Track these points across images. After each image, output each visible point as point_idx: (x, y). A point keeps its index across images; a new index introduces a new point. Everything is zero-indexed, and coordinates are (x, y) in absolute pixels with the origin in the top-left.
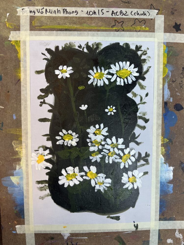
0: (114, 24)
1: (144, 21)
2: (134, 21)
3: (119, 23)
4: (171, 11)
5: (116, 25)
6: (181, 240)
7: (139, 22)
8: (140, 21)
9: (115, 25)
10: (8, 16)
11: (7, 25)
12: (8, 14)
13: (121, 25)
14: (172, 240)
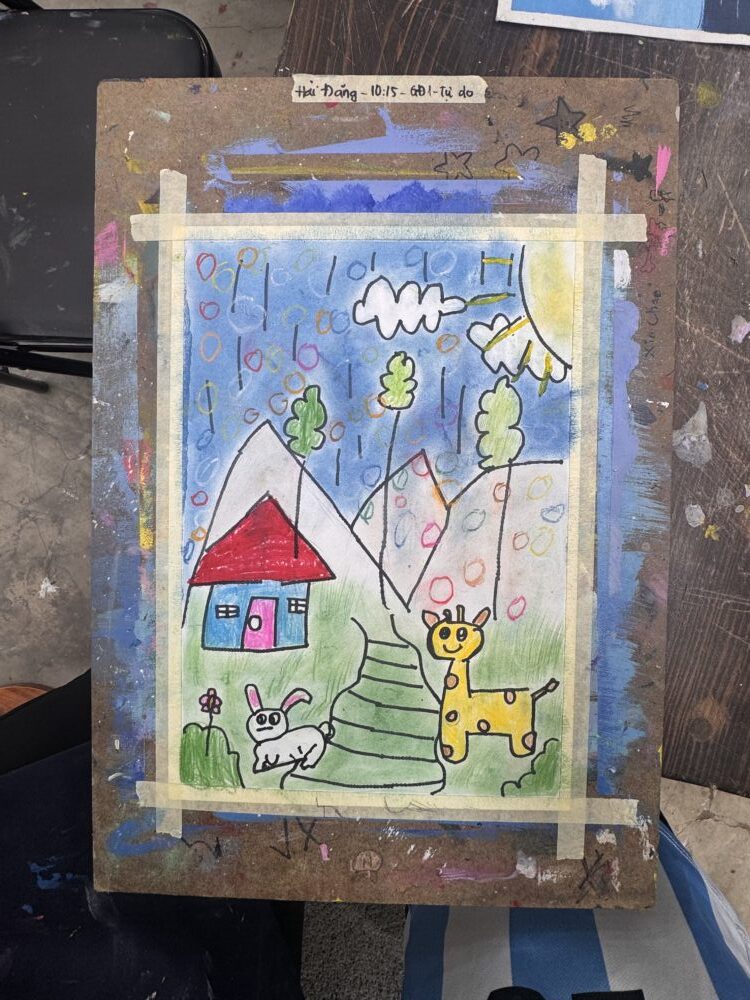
0: (444, 161)
1: (532, 151)
2: (504, 149)
3: (457, 158)
4: (623, 117)
5: (449, 162)
6: (640, 836)
7: (520, 152)
9: (446, 163)
10: (132, 137)
11: (129, 164)
12: (131, 133)
13: (463, 161)
14: (613, 836)
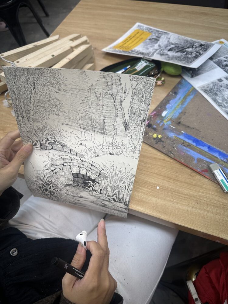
8: (170, 140)
